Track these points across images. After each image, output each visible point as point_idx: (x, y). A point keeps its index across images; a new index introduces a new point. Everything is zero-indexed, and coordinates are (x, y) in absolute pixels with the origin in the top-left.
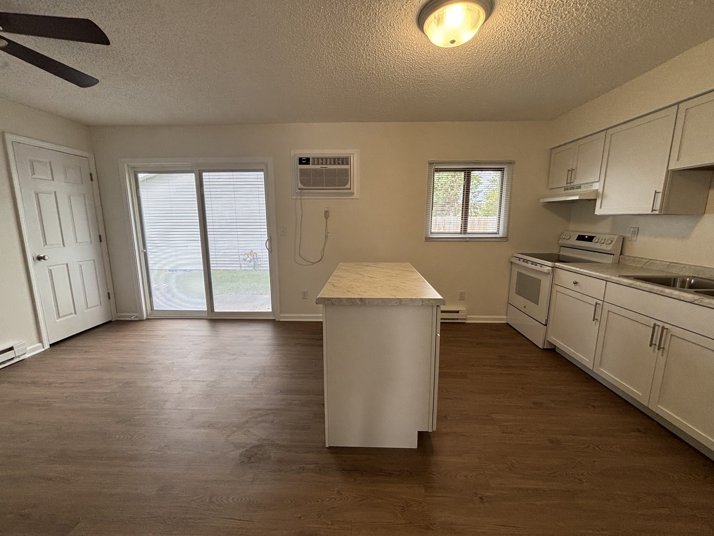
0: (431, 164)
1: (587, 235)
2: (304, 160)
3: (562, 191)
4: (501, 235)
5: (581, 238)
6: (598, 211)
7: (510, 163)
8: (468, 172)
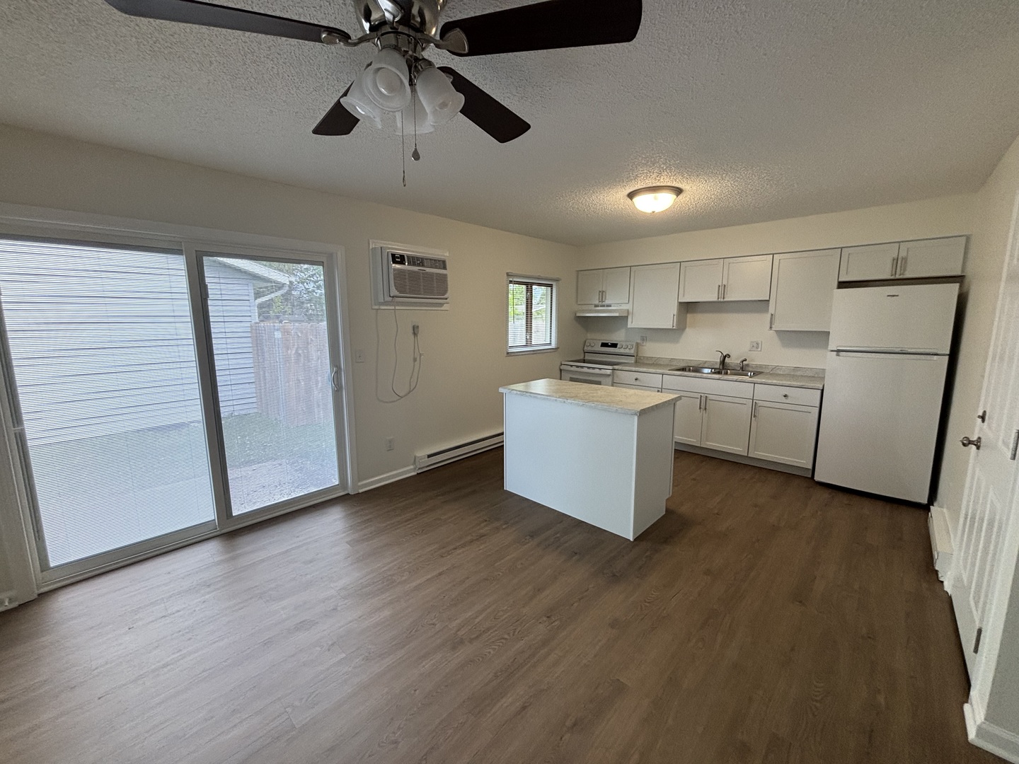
0: (508, 275)
1: (610, 342)
2: (398, 258)
3: (593, 307)
4: (553, 346)
5: (604, 345)
6: (630, 325)
7: (557, 280)
8: (529, 286)
